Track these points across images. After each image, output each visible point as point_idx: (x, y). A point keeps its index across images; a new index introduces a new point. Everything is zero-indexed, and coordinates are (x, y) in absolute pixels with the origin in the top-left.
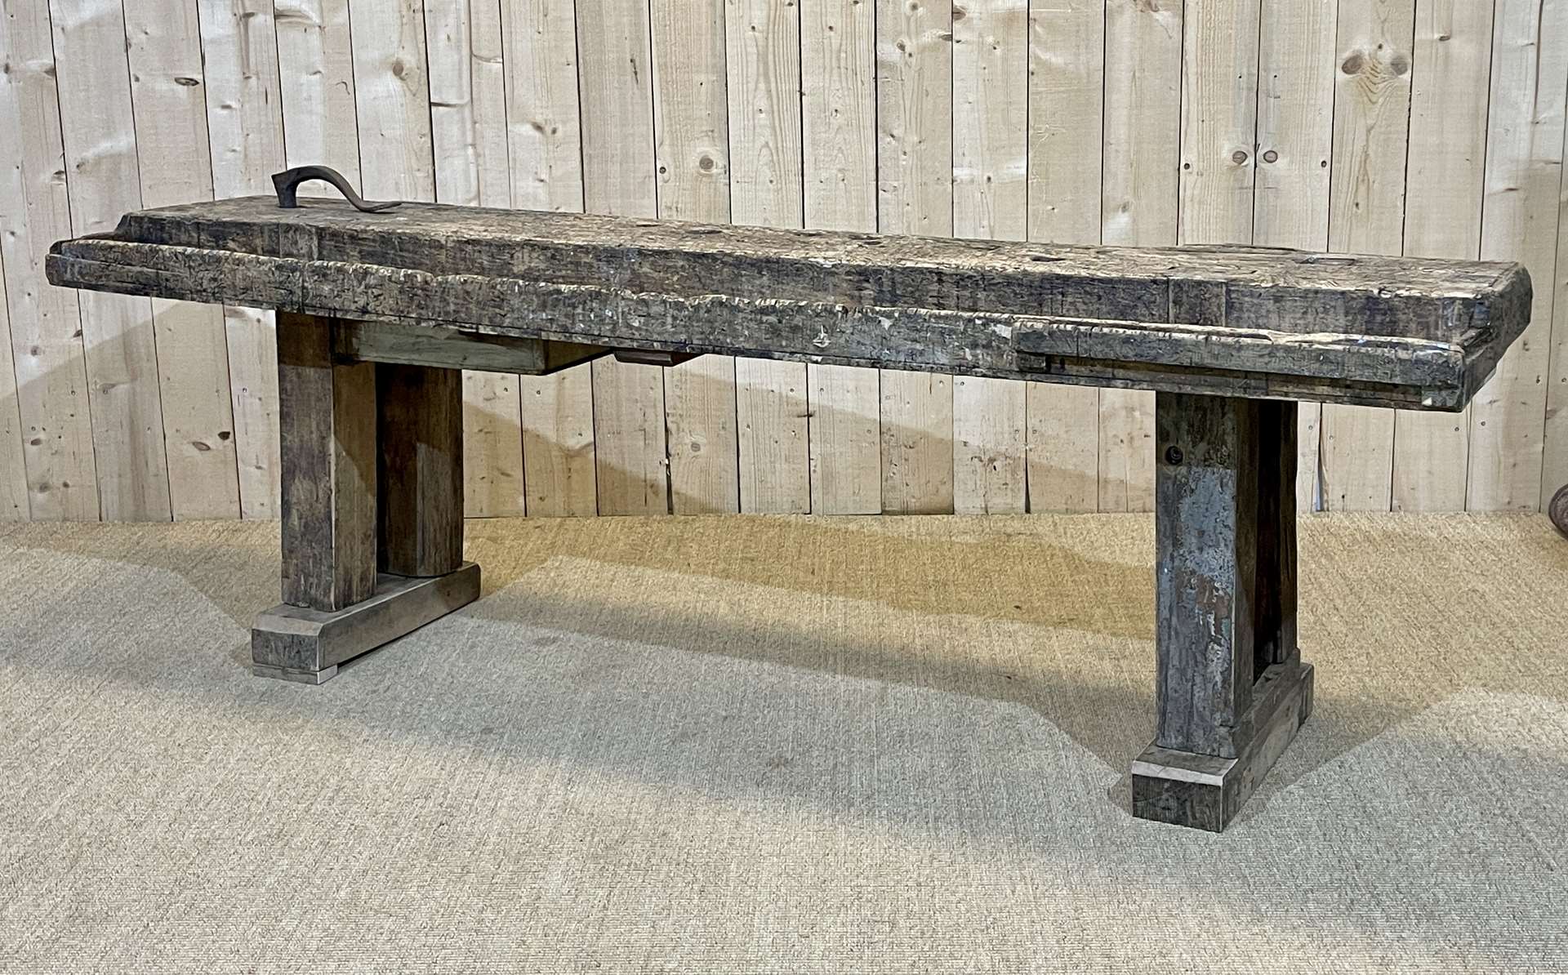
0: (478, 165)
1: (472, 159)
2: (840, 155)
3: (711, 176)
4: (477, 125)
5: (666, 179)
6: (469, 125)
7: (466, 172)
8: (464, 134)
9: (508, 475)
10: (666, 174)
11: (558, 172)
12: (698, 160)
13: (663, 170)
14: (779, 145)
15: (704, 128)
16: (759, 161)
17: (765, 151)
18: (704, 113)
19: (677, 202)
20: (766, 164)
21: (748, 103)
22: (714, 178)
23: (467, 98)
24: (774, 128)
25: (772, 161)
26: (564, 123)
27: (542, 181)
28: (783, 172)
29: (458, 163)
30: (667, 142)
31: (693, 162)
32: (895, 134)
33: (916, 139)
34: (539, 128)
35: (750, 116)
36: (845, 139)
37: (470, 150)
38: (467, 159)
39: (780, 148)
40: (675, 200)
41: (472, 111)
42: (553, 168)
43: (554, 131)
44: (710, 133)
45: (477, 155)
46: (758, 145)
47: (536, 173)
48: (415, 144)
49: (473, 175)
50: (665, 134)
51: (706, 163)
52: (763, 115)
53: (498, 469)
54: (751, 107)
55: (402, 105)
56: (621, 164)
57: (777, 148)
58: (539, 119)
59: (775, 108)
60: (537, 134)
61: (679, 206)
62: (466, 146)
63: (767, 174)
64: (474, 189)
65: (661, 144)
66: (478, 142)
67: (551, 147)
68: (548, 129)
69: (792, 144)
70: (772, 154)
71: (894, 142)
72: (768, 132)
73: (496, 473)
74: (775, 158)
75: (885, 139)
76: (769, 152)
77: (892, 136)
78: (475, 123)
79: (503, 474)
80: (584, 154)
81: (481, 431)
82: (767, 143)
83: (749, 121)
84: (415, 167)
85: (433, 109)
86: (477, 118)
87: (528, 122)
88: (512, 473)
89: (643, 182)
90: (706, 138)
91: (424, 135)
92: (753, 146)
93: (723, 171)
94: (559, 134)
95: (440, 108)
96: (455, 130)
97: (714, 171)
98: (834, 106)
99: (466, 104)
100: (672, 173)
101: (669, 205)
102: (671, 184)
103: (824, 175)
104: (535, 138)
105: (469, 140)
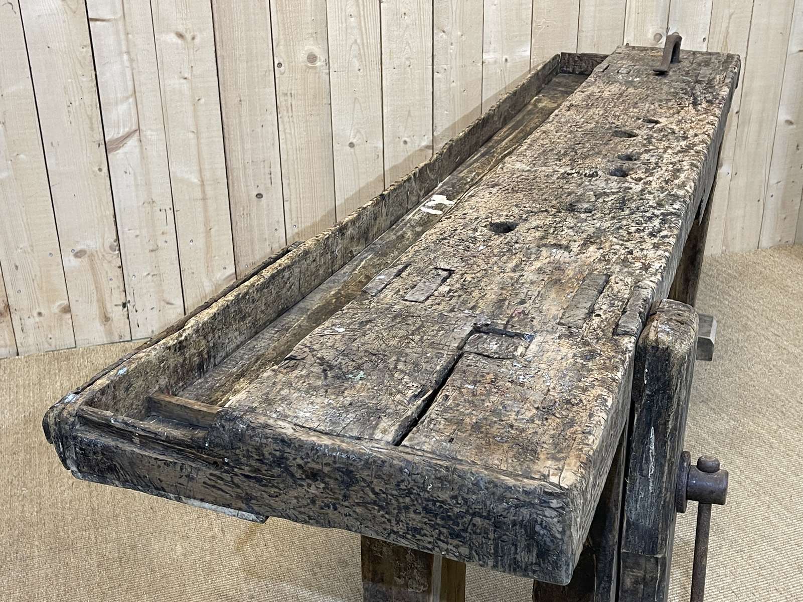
0: (133, 69)
1: (127, 64)
2: (407, 47)
3: (316, 68)
4: (130, 36)
5: (283, 71)
6: (123, 37)
7: (123, 74)
8: (119, 43)
9: (172, 304)
10: (282, 68)
11: (197, 71)
12: (307, 55)
13: (280, 65)
14: (365, 41)
15: (310, 31)
16: (350, 54)
17: (354, 47)
18: (309, 19)
19: (291, 90)
20: (356, 57)
21: (342, 9)
22: (318, 69)
23: (120, 14)
24: (361, 29)
25: (360, 54)
26: (201, 31)
27: (185, 78)
28: (367, 63)
29: (116, 67)
30: (282, 42)
31: (302, 56)
32: (445, 30)
33: (459, 33)
34: (180, 36)
35: (343, 20)
36: (410, 35)
37: (125, 57)
38: (122, 62)
39: (365, 44)
40: (290, 87)
41: (125, 25)
42: (194, 68)
43: (193, 38)
44: (314, 35)
45: (131, 60)
46: (350, 41)
47: (180, 73)
48: (78, 53)
49: (129, 77)
50: (281, 37)
51: (312, 58)
52: (352, 19)
53: (164, 300)
54: (344, 13)
55: (64, 22)
56: (247, 62)
57: (363, 44)
58: (181, 29)
59: (362, 12)
60: (179, 41)
61: (293, 92)
62: (120, 53)
63: (356, 64)
64: (131, 88)
65: (278, 45)
66: (131, 50)
67: (191, 51)
68: (188, 37)
69: (373, 40)
70: (359, 49)
71: (445, 36)
72: (356, 31)
73: (163, 303)
74: (362, 51)
75: (439, 36)
76: (357, 48)
77: (444, 32)
78: (128, 34)
79: (168, 303)
80: (218, 56)
81: (149, 274)
82: (356, 41)
83: (342, 23)
84: (80, 73)
85: (91, 24)
86: (129, 29)
87: (171, 31)
88: (174, 302)
89: (265, 75)
90: (312, 39)
91: (86, 46)
92: (346, 44)
93: (324, 64)
94: (197, 40)
95: (98, 23)
96: (111, 41)
97: (318, 64)
98: (403, 10)
99: (120, 18)
100: (287, 67)
101: (285, 92)
102: (286, 75)
103: (397, 62)
104: (177, 44)
105: (124, 49)
